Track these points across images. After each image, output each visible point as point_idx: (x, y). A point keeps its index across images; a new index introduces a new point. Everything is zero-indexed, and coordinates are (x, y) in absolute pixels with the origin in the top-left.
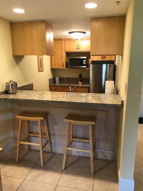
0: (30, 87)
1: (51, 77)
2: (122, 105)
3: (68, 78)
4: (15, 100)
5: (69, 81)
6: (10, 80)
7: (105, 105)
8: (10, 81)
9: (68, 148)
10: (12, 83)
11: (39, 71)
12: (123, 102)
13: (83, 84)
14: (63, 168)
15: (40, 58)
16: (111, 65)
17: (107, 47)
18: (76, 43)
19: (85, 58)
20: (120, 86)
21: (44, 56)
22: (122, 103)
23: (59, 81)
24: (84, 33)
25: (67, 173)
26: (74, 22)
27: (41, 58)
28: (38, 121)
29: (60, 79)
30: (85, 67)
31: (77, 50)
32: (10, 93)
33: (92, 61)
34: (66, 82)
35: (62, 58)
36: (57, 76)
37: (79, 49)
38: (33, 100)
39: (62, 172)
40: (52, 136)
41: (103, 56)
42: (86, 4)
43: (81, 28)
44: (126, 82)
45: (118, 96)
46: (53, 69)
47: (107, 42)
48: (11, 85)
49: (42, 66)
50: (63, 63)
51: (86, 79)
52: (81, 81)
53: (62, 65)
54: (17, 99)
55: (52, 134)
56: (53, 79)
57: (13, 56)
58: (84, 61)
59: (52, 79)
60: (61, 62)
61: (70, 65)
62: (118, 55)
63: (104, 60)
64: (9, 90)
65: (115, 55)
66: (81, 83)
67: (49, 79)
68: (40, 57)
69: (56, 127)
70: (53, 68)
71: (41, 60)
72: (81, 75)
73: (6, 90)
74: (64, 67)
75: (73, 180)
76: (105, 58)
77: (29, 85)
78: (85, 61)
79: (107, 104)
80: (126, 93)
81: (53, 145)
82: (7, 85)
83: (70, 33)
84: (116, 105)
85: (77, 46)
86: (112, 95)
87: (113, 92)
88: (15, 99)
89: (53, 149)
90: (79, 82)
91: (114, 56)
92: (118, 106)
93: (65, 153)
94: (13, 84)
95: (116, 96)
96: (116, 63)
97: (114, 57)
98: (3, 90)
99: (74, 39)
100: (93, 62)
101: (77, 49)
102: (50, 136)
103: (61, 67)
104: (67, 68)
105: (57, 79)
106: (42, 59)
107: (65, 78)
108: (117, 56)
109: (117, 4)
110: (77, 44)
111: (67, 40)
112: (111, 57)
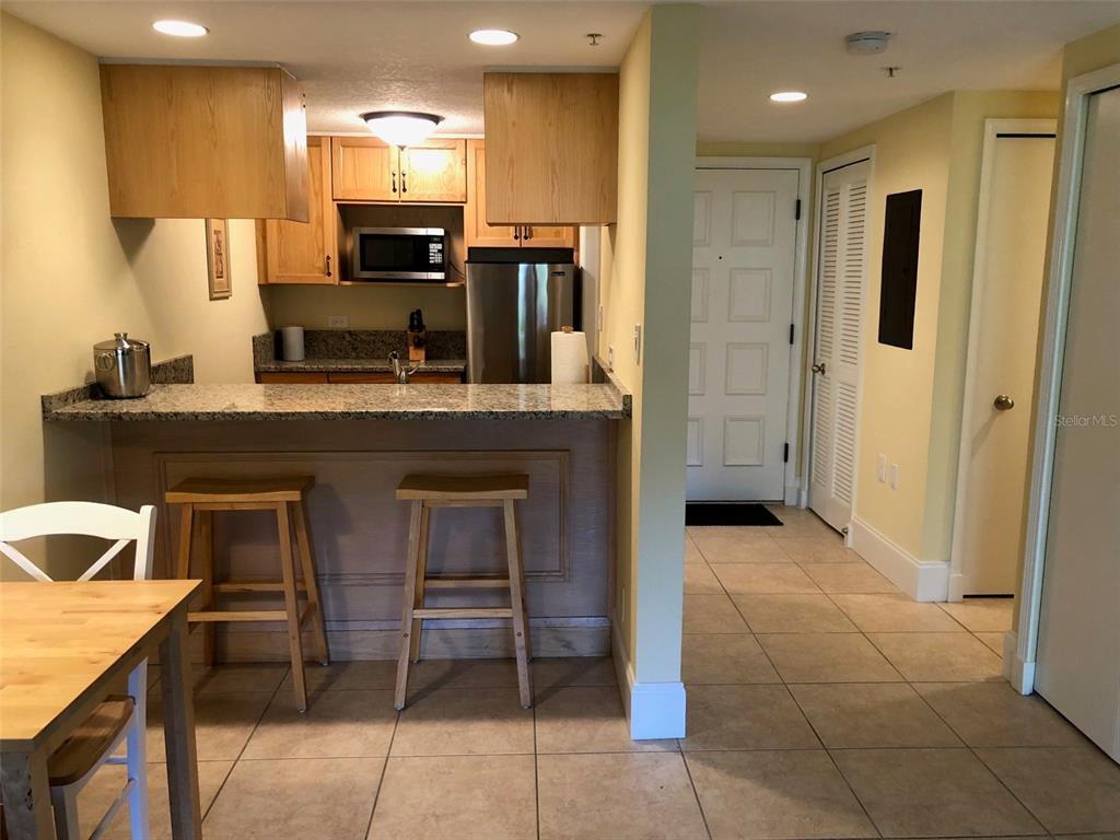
0: (181, 371)
1: (260, 327)
2: (628, 413)
3: (350, 333)
4: (168, 420)
5: (355, 349)
6: (117, 332)
7: (563, 416)
8: (114, 338)
9: (420, 614)
10: (127, 346)
11: (215, 295)
12: (628, 400)
13: (427, 358)
14: (400, 703)
15: (216, 232)
16: (560, 267)
17: (553, 192)
18: (389, 163)
19: (440, 232)
20: (611, 351)
21: (231, 222)
22: (625, 405)
23: (305, 346)
24: (436, 119)
25: (420, 718)
26: (405, 80)
27: (220, 232)
28: (274, 511)
29: (310, 337)
30: (439, 276)
31: (394, 197)
32: (119, 394)
33: (470, 249)
34: (341, 355)
35: (320, 232)
36: (293, 325)
37: (404, 190)
38: (254, 413)
39: (398, 716)
40: (326, 583)
41: (523, 228)
42: (476, 30)
43: (425, 100)
44: (638, 325)
45: (606, 388)
46: (271, 284)
47: (554, 171)
48: (123, 354)
49: (225, 273)
50: (328, 258)
51: (444, 333)
52: (418, 345)
53: (321, 264)
54: (176, 414)
55: (327, 577)
56: (272, 339)
57: (113, 218)
58: (434, 247)
59: (264, 336)
60: (316, 252)
61: (364, 268)
62: (587, 224)
63: (526, 244)
64: (115, 377)
65: (576, 226)
66: (421, 354)
67: (254, 339)
68: (216, 224)
69: (344, 541)
70: (272, 280)
71: (219, 242)
72: (419, 312)
73: (94, 380)
74: (329, 274)
75: (450, 734)
76: (531, 236)
77: (176, 361)
78: (440, 246)
79: (572, 412)
80: (638, 363)
81: (332, 626)
82: (105, 358)
83: (367, 117)
84: (604, 414)
85: (397, 176)
86: (584, 386)
87: (584, 379)
88: (167, 414)
89: (331, 647)
90: (411, 348)
91: (571, 228)
92: (610, 417)
93: (406, 636)
94: (130, 350)
95: (596, 390)
96: (583, 260)
97: (572, 233)
98: (81, 384)
99: (382, 142)
100: (476, 254)
101: (395, 190)
102: (321, 584)
103: (316, 277)
104: (348, 283)
105: (295, 336)
106: (222, 238)
107: (332, 333)
108: (583, 229)
109: (591, 40)
110: (394, 167)
111: (343, 146)
112: (558, 234)
